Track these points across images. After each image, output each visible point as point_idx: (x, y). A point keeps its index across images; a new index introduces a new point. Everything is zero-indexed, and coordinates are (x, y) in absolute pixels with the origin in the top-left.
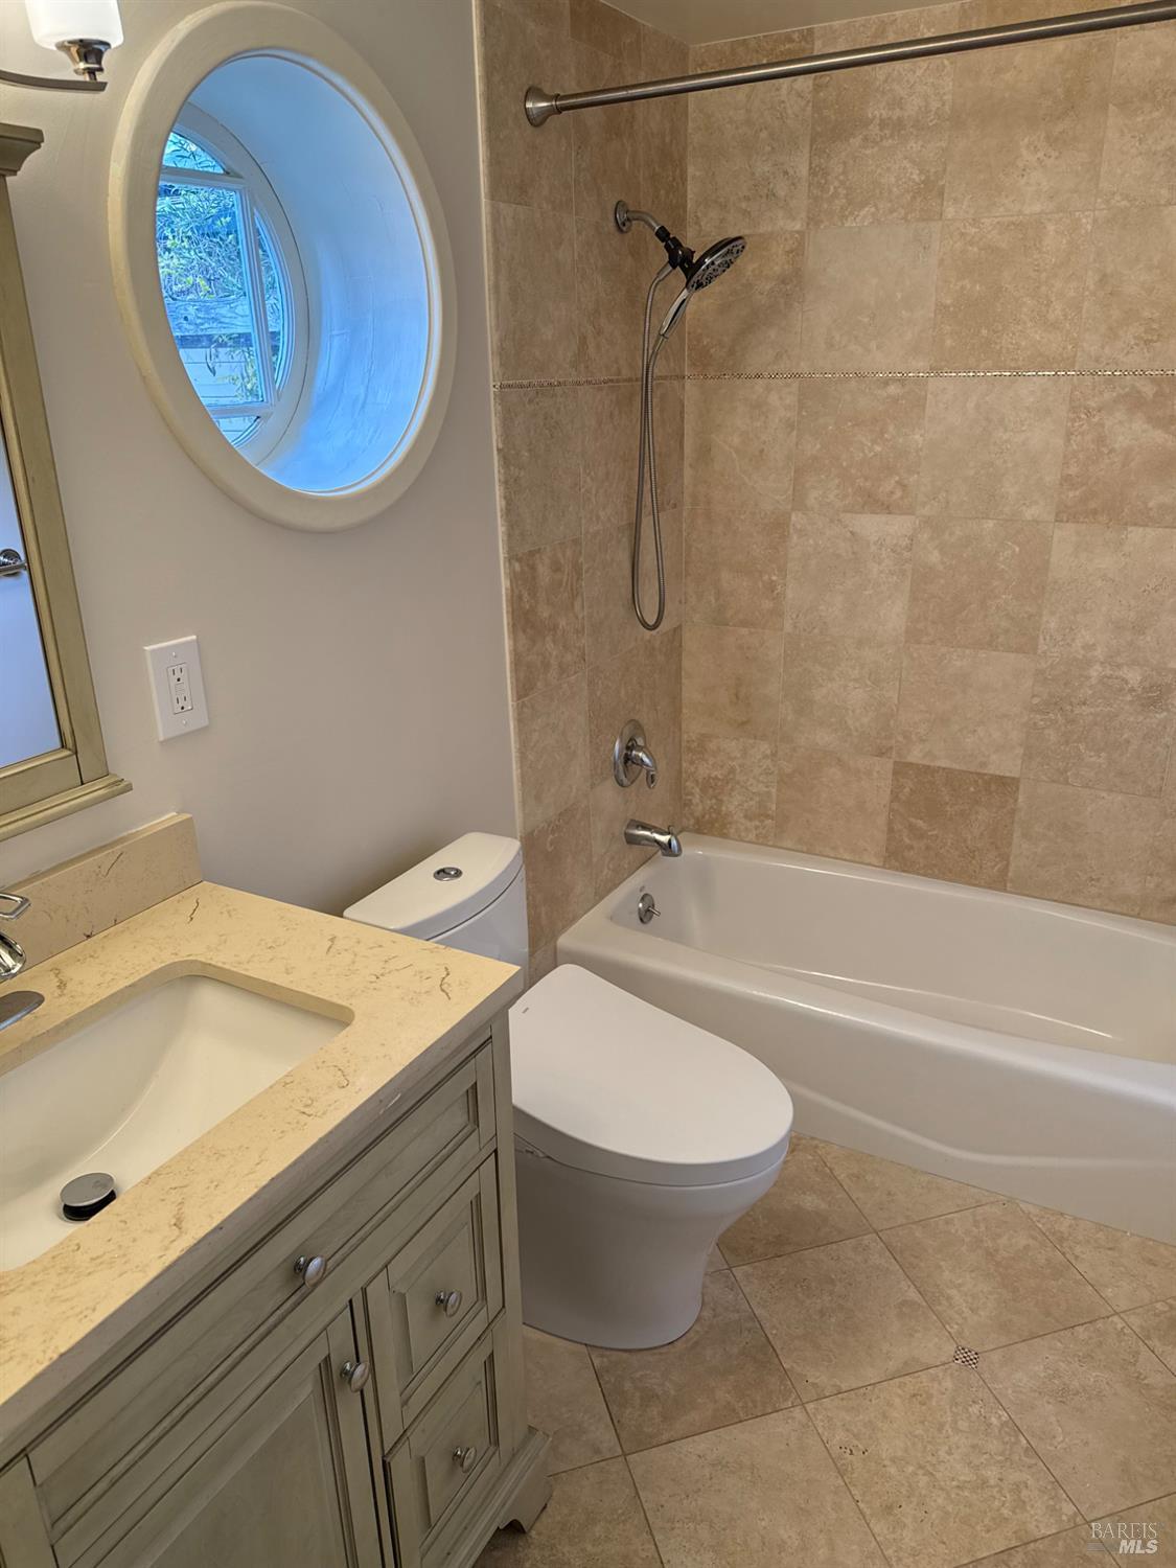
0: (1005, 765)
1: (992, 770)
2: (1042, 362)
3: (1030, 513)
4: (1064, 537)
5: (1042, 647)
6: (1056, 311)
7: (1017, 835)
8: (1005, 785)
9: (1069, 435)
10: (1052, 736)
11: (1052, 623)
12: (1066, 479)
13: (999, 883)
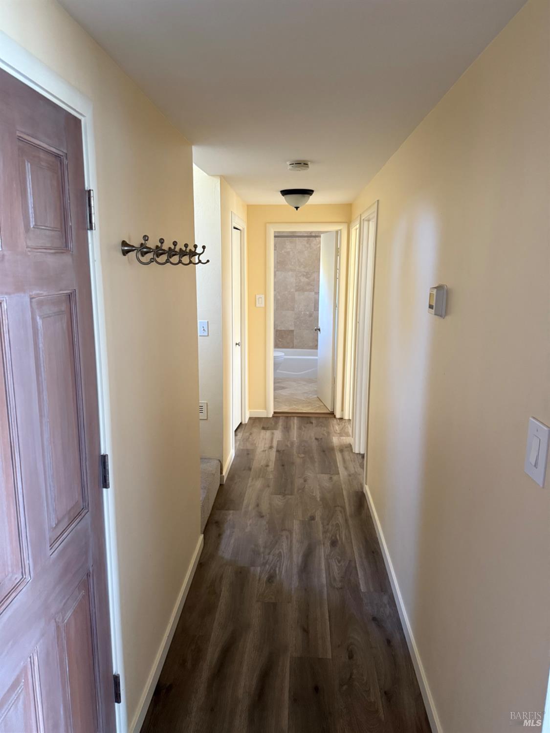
0: (292, 328)
1: (290, 329)
2: (291, 270)
3: (292, 290)
4: (297, 294)
5: (295, 310)
6: (293, 263)
7: (295, 339)
8: (292, 331)
9: (296, 280)
10: (298, 323)
11: (296, 306)
12: (296, 286)
13: (293, 347)
